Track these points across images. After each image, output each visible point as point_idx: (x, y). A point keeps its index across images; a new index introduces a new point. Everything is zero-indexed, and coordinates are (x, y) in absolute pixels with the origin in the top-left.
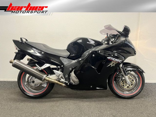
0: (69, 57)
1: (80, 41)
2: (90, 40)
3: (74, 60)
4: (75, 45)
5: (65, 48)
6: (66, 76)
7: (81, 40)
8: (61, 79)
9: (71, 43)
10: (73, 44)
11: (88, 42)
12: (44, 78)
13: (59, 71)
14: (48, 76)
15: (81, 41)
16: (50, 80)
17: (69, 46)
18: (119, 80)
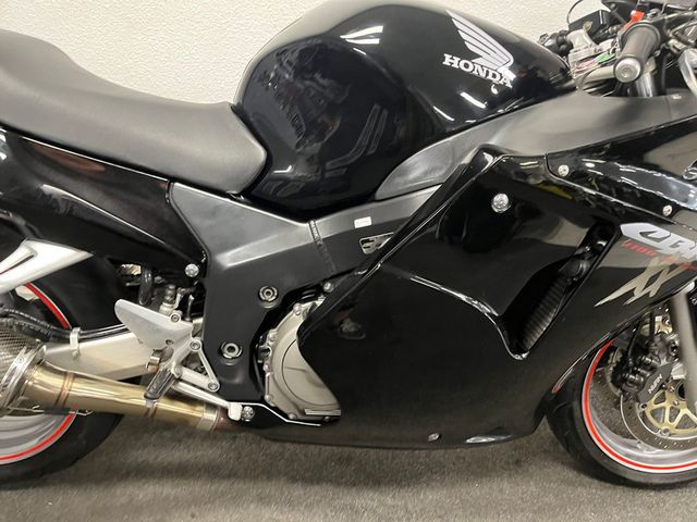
0: (259, 192)
1: (366, 37)
2: (472, 38)
3: (304, 216)
4: (317, 76)
5: (227, 88)
6: (228, 355)
7: (379, 29)
8: (188, 374)
9: (279, 53)
10: (293, 57)
11: (453, 54)
12: (14, 380)
13: (165, 307)
14: (67, 341)
15: (376, 41)
16: (80, 389)
17: (258, 75)
18: (641, 386)
